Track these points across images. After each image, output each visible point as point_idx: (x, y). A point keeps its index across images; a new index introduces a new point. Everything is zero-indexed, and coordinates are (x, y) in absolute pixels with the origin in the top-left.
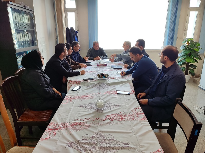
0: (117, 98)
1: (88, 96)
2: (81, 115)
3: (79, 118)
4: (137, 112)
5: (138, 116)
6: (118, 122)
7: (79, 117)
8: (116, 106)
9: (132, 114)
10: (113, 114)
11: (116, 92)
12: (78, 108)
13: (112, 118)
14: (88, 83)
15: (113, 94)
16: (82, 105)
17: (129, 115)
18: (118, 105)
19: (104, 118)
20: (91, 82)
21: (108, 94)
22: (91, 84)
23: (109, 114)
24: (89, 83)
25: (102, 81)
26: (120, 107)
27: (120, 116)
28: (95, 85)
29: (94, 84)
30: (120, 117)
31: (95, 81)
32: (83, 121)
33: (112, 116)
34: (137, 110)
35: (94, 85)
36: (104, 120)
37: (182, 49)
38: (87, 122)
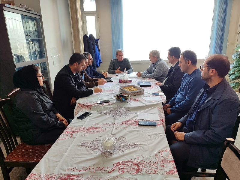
0: (136, 133)
1: (96, 128)
2: (79, 160)
3: (75, 166)
4: (162, 158)
5: (163, 166)
6: (131, 176)
7: (75, 164)
8: (133, 145)
9: (155, 162)
10: (126, 160)
11: (137, 122)
12: (78, 148)
13: (122, 167)
14: (101, 107)
15: (132, 126)
16: (85, 142)
17: (151, 163)
18: (137, 145)
19: (111, 168)
20: (105, 106)
21: (126, 126)
22: (105, 109)
23: (120, 160)
24: (103, 108)
25: (121, 105)
26: (138, 148)
27: (136, 165)
28: (111, 111)
29: (109, 108)
30: (136, 167)
31: (112, 104)
32: (78, 173)
33: (123, 164)
34: (164, 154)
35: (108, 110)
36: (111, 172)
37: (235, 58)
38: (85, 174)
